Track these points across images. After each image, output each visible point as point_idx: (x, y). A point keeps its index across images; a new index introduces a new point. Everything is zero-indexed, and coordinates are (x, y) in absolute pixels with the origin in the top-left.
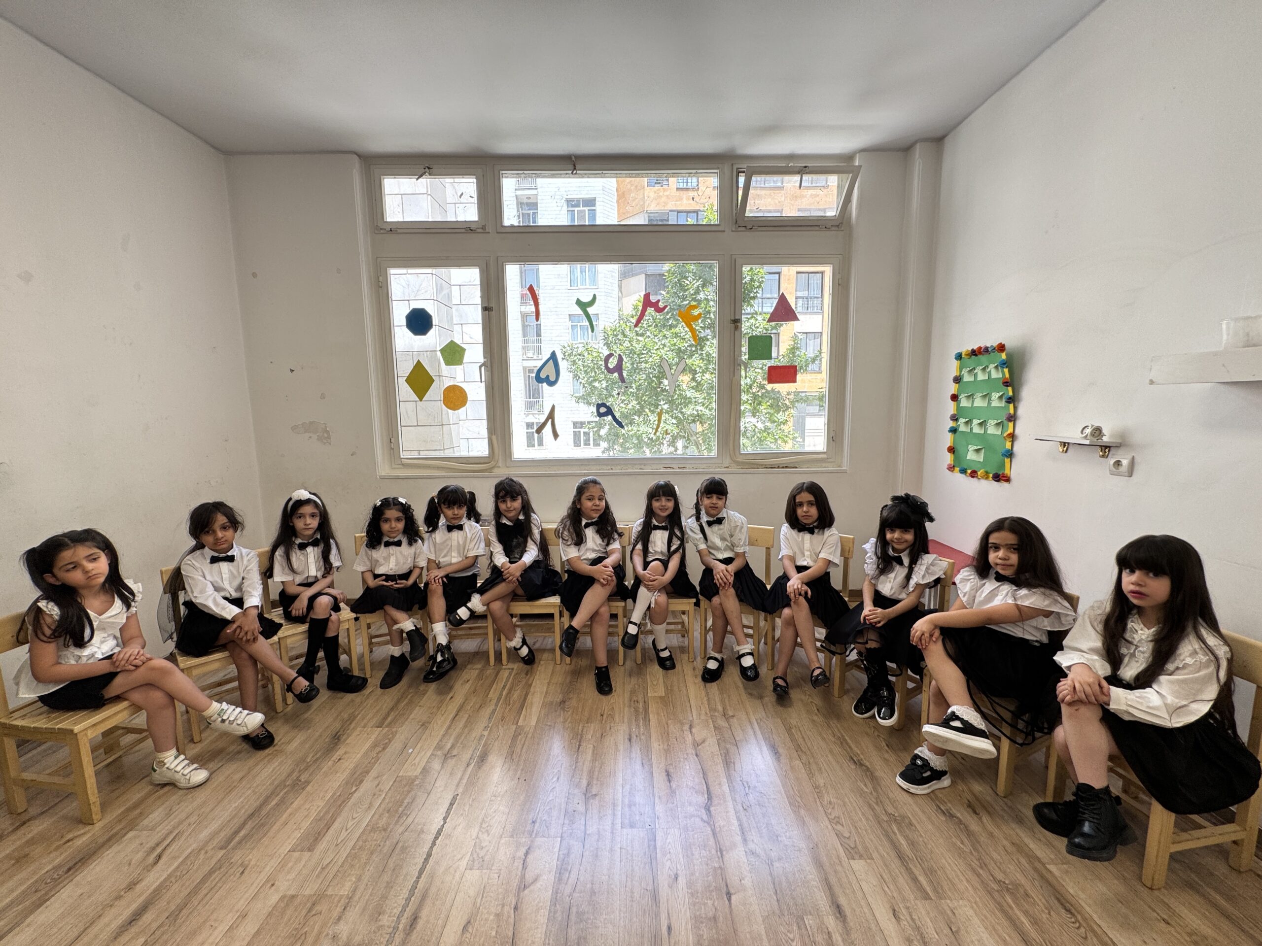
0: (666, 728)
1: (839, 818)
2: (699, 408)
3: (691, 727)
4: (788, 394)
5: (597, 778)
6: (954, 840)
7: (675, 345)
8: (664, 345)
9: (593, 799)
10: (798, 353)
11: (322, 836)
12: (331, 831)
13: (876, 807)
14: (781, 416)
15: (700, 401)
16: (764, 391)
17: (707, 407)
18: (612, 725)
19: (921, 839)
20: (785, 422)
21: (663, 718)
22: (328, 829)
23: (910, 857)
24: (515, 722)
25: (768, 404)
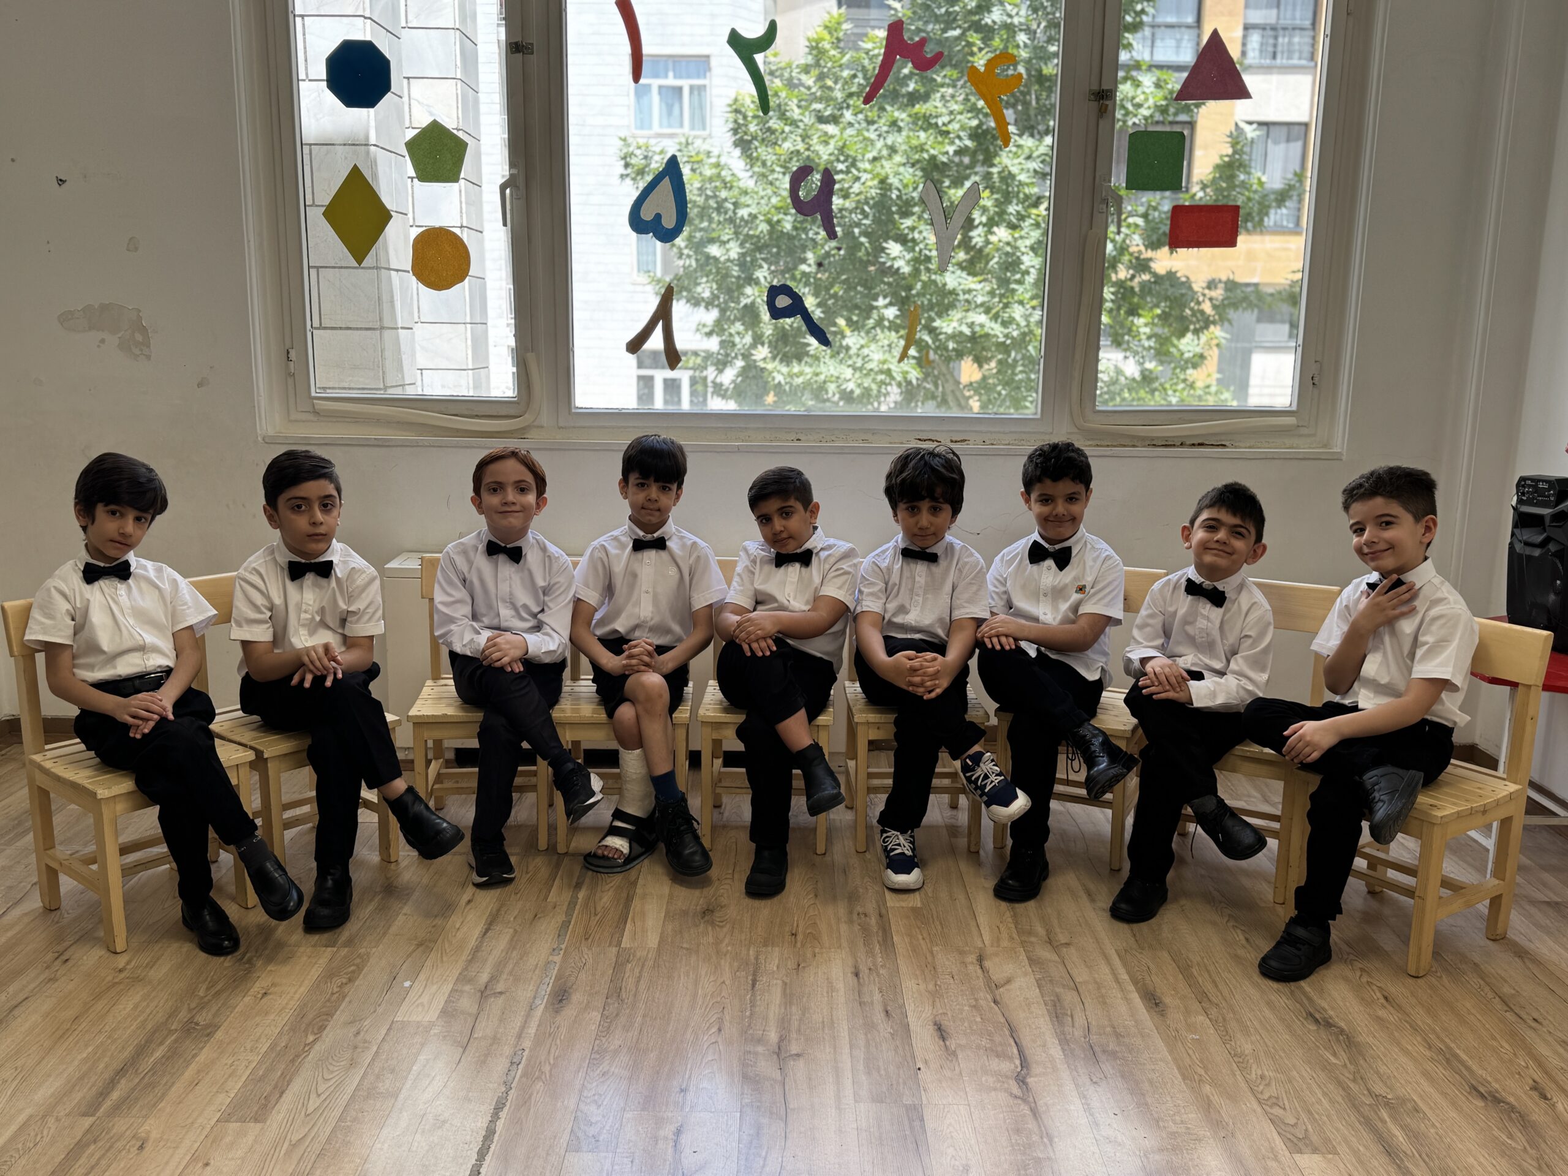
0: (930, 959)
1: (1277, 1098)
2: (981, 318)
3: (980, 960)
4: (1209, 287)
5: (799, 1031)
6: (1496, 1132)
7: (921, 148)
8: (893, 150)
9: (794, 1060)
10: (1242, 177)
11: (273, 1102)
12: (288, 1097)
13: (1352, 1085)
14: (1188, 344)
15: (980, 300)
16: (1146, 277)
17: (995, 317)
18: (817, 950)
19: (1432, 1131)
20: (1198, 361)
21: (922, 942)
22: (282, 1093)
23: (1409, 1152)
24: (614, 943)
25: (1158, 311)
